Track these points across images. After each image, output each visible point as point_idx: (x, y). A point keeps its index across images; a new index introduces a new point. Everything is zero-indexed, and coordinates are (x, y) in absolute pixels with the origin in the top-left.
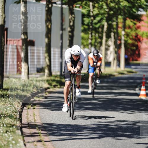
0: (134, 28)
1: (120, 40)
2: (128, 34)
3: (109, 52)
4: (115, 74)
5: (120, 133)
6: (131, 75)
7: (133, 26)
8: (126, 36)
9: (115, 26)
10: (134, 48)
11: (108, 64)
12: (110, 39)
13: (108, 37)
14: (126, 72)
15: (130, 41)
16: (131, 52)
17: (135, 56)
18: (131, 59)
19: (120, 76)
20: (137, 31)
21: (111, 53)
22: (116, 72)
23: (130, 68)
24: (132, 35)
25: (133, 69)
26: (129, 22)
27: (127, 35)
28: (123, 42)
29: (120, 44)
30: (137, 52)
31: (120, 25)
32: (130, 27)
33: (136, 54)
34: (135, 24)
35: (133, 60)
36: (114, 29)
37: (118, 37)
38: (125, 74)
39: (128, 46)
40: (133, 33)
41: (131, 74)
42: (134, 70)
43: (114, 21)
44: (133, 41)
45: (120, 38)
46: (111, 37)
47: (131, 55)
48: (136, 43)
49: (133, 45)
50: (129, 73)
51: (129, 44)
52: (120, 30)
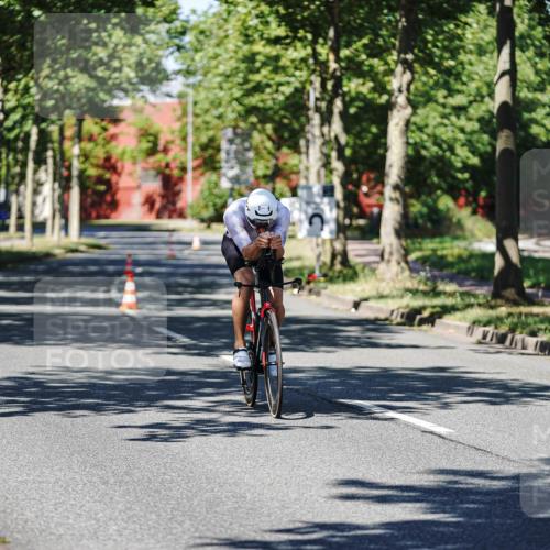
0: (100, 140)
1: (69, 168)
2: (88, 153)
3: (39, 199)
4: (58, 251)
5: (73, 401)
6: (96, 254)
7: (100, 134)
8: (82, 159)
9: (56, 136)
10: (103, 188)
11: (39, 228)
12: (43, 168)
13: (40, 161)
14: (83, 248)
15: (92, 172)
16: (95, 198)
17: (104, 206)
18: (94, 214)
19: (70, 255)
20: (108, 147)
21: (44, 200)
22: (59, 247)
23: (93, 236)
24: (96, 157)
25: (100, 238)
26: (90, 125)
27: (85, 156)
28: (75, 173)
29: (69, 179)
30: (108, 198)
31: (69, 132)
32: (91, 138)
33: (105, 201)
34: (105, 129)
35: (98, 217)
36: (52, 142)
37: (62, 161)
38: (82, 252)
39: (88, 183)
40: (100, 153)
41: (97, 251)
42: (102, 242)
43: (53, 122)
44: (100, 171)
45: (67, 163)
46: (45, 163)
47: (93, 205)
48: (107, 176)
49: (100, 180)
50: (92, 250)
51: (89, 177)
52: (67, 144)
